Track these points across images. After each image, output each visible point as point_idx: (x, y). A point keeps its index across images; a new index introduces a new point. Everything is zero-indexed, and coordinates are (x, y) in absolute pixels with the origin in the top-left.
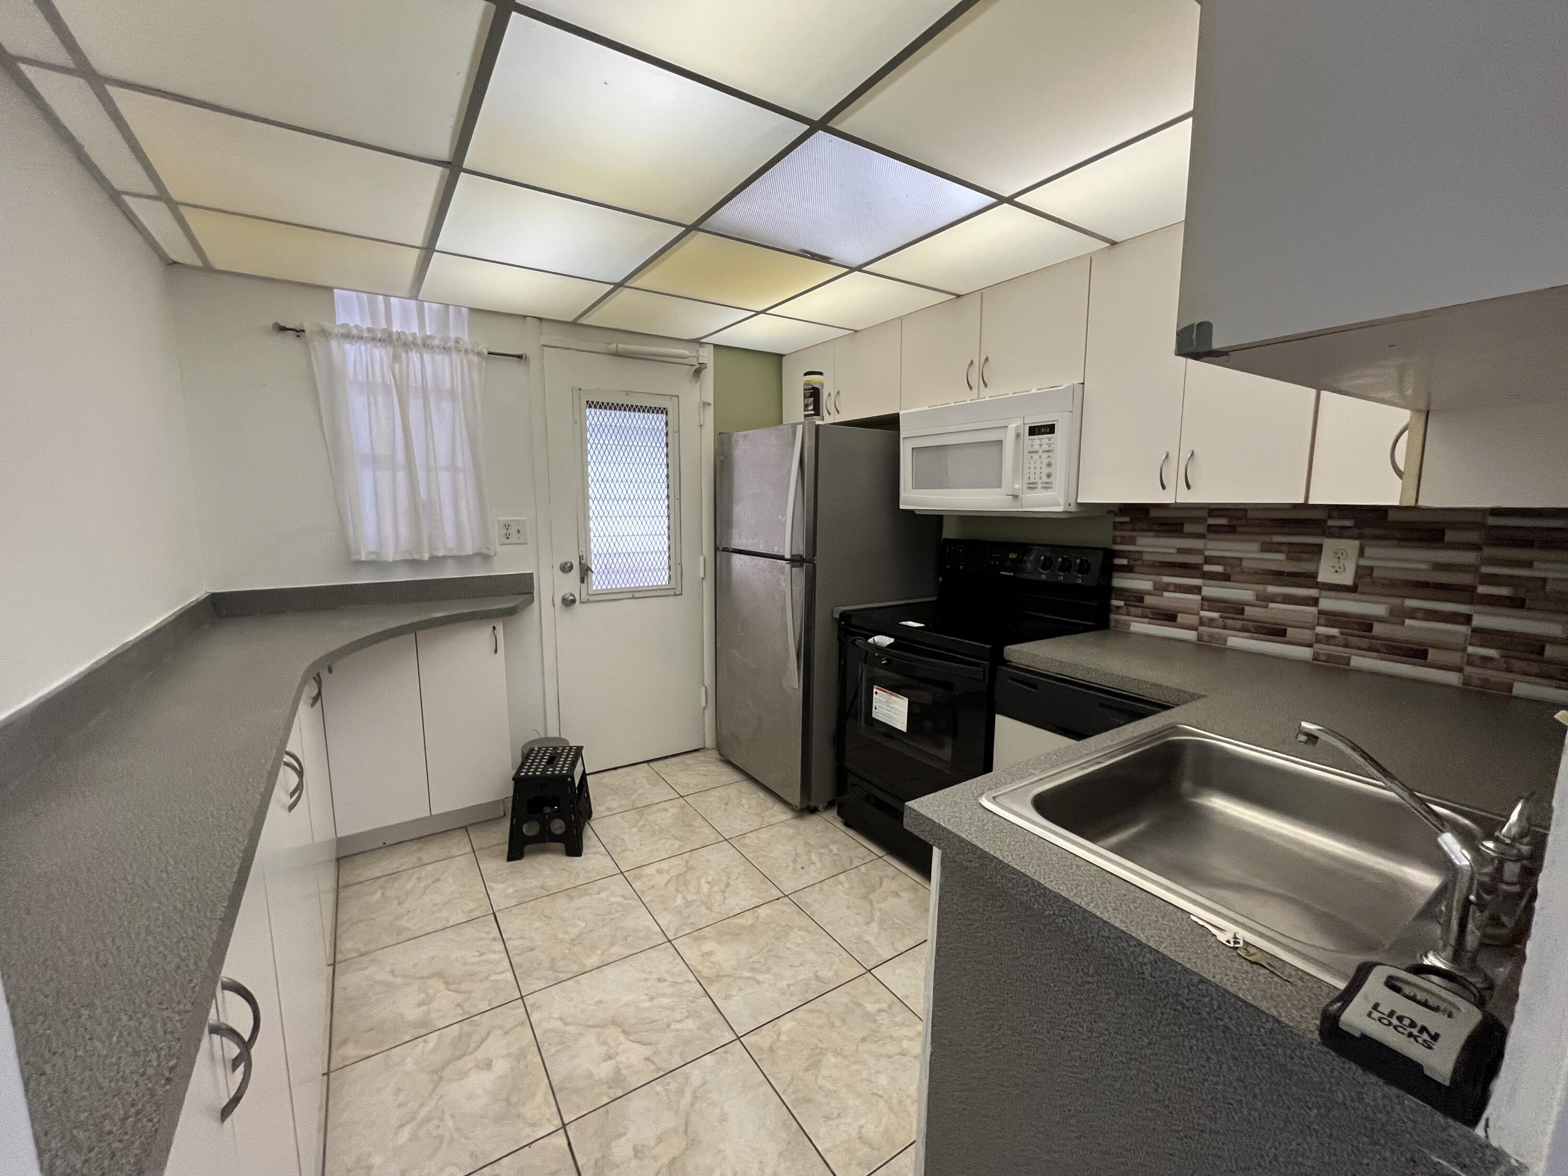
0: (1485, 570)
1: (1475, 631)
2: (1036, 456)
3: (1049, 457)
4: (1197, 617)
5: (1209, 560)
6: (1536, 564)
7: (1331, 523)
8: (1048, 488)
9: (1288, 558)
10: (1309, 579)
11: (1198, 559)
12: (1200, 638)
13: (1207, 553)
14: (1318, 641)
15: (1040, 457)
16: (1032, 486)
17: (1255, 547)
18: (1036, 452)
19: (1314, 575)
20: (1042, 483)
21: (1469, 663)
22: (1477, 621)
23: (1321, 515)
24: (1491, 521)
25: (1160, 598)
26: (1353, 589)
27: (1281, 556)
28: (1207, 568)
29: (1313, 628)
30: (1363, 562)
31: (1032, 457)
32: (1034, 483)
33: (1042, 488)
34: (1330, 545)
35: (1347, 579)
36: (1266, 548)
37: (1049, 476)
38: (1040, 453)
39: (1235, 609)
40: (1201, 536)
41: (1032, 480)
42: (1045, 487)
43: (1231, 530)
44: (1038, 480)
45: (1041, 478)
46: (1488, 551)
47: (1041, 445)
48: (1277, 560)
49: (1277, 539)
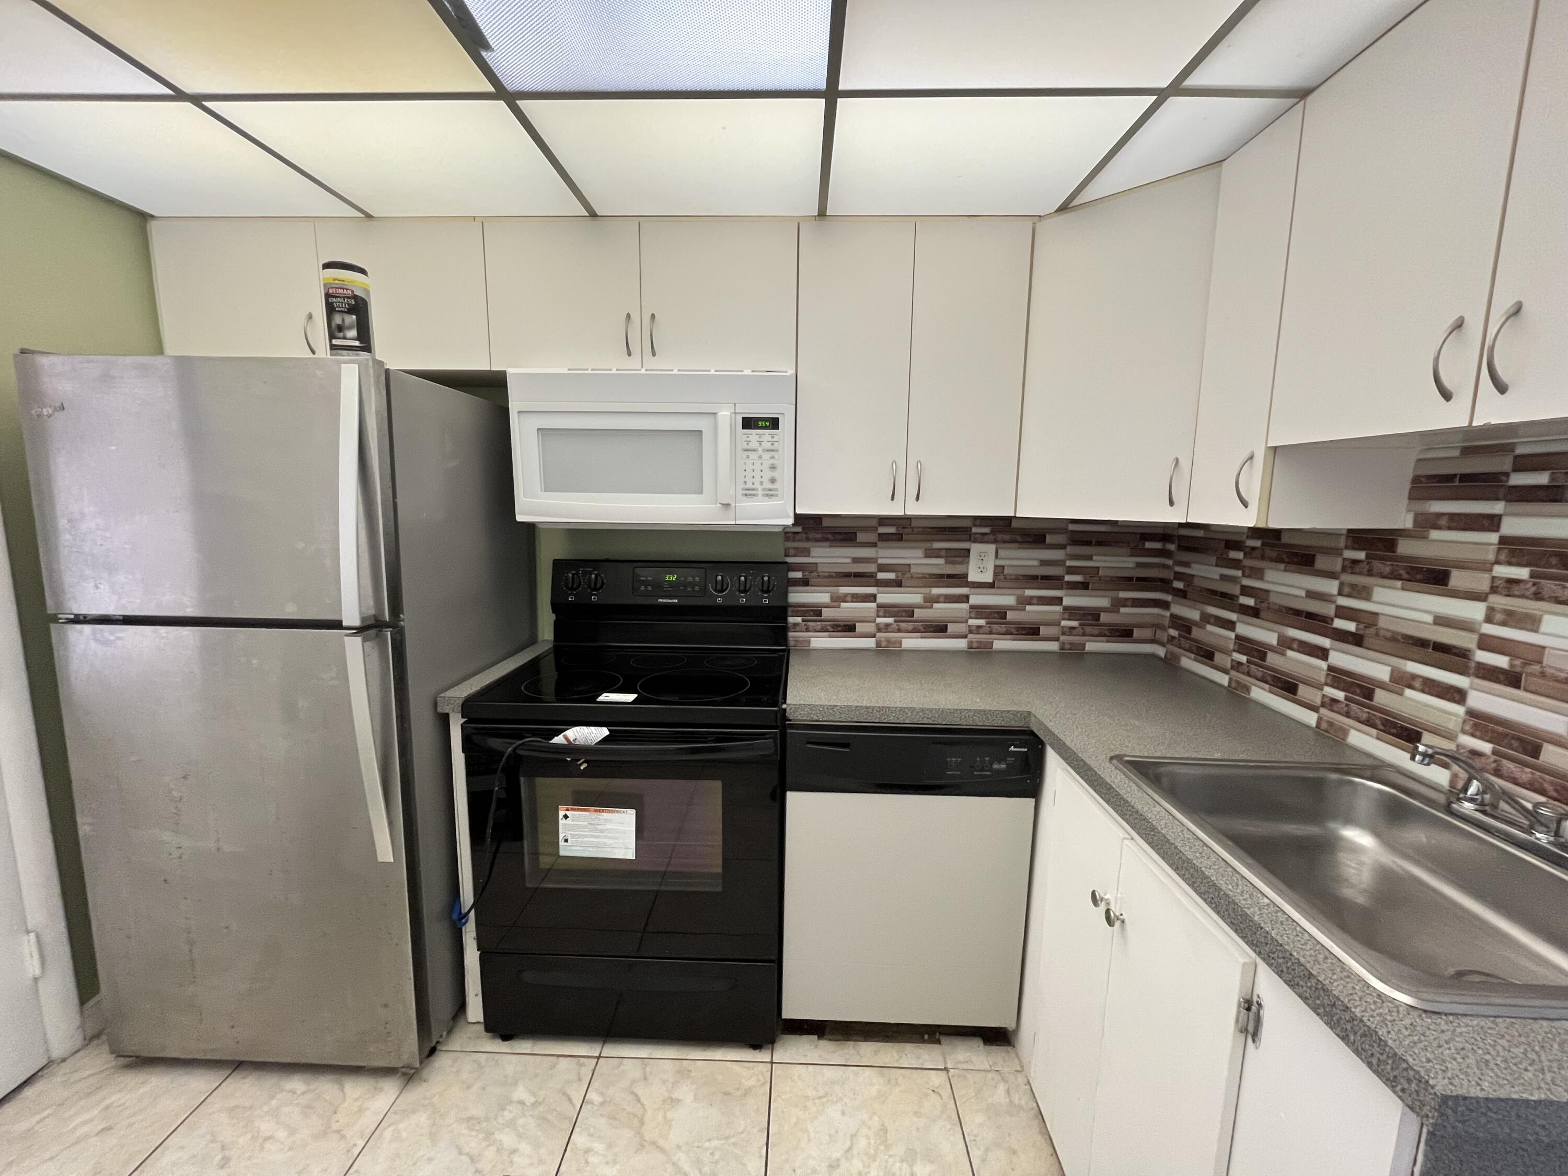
0: (1069, 563)
1: (1066, 609)
2: (753, 456)
3: (773, 457)
4: (873, 624)
5: (883, 568)
6: (1094, 558)
7: (974, 530)
8: (772, 495)
9: (946, 563)
10: (960, 579)
11: (871, 568)
12: (878, 644)
13: (880, 561)
14: (971, 632)
15: (760, 457)
16: (749, 493)
17: (920, 553)
18: (754, 450)
19: (965, 576)
20: (763, 490)
21: (1064, 634)
22: (1067, 601)
23: (968, 523)
24: (1071, 527)
25: (839, 609)
26: (991, 585)
27: (941, 561)
28: (881, 576)
29: (967, 622)
30: (999, 562)
31: (748, 457)
32: (753, 490)
33: (763, 495)
34: (975, 548)
35: (988, 577)
36: (930, 554)
37: (773, 481)
39: (904, 613)
40: (874, 545)
41: (749, 485)
42: (767, 495)
43: (898, 538)
44: (757, 485)
45: (762, 483)
46: (1070, 549)
47: (760, 442)
48: (938, 565)
49: (937, 545)
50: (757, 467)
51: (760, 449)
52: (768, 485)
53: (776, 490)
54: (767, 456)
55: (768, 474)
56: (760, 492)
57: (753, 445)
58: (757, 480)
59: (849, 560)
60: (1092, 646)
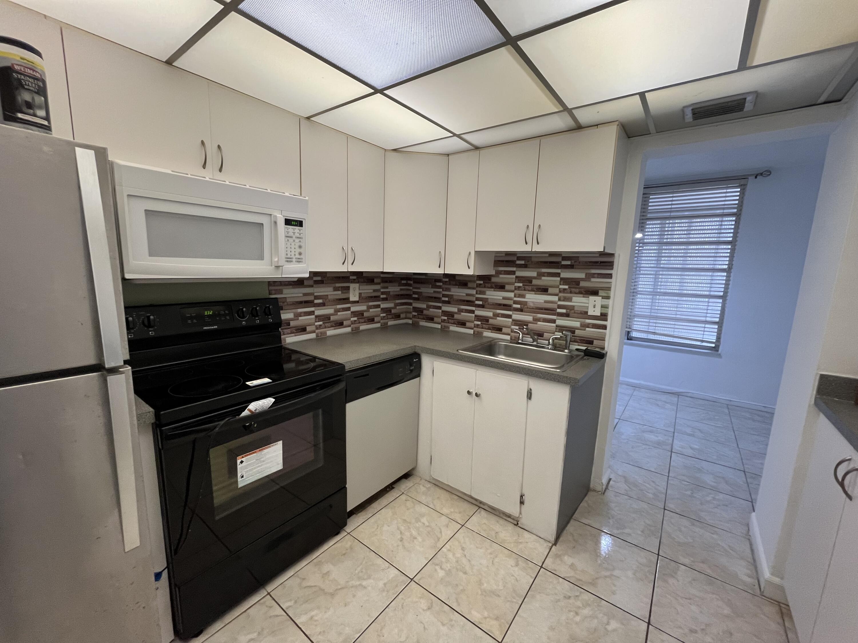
0: (382, 290)
1: (382, 309)
2: (291, 240)
3: (300, 241)
4: (314, 326)
5: (317, 298)
6: (389, 287)
7: (351, 278)
8: (300, 262)
9: (342, 293)
10: (346, 300)
11: (311, 298)
12: (317, 336)
13: (316, 294)
14: (352, 324)
15: (294, 241)
16: (289, 260)
17: (331, 289)
18: (291, 237)
19: (348, 299)
20: (296, 258)
21: (382, 319)
22: (382, 306)
23: (348, 275)
24: (382, 275)
25: (298, 321)
26: (357, 302)
27: (340, 292)
28: (316, 301)
29: (350, 319)
30: (361, 291)
31: (288, 240)
32: (291, 258)
33: (296, 261)
34: (352, 286)
35: (356, 299)
36: (336, 289)
37: (300, 254)
38: (294, 238)
39: (326, 318)
40: (312, 286)
41: (289, 256)
42: (298, 261)
43: (321, 282)
44: (293, 256)
45: (295, 255)
46: (382, 285)
47: (294, 233)
48: (339, 294)
49: (338, 285)
50: (293, 246)
51: (294, 237)
52: (298, 256)
53: (302, 259)
54: (297, 240)
55: (298, 250)
56: (294, 260)
57: (291, 234)
58: (293, 253)
59: (301, 295)
60: (391, 323)
